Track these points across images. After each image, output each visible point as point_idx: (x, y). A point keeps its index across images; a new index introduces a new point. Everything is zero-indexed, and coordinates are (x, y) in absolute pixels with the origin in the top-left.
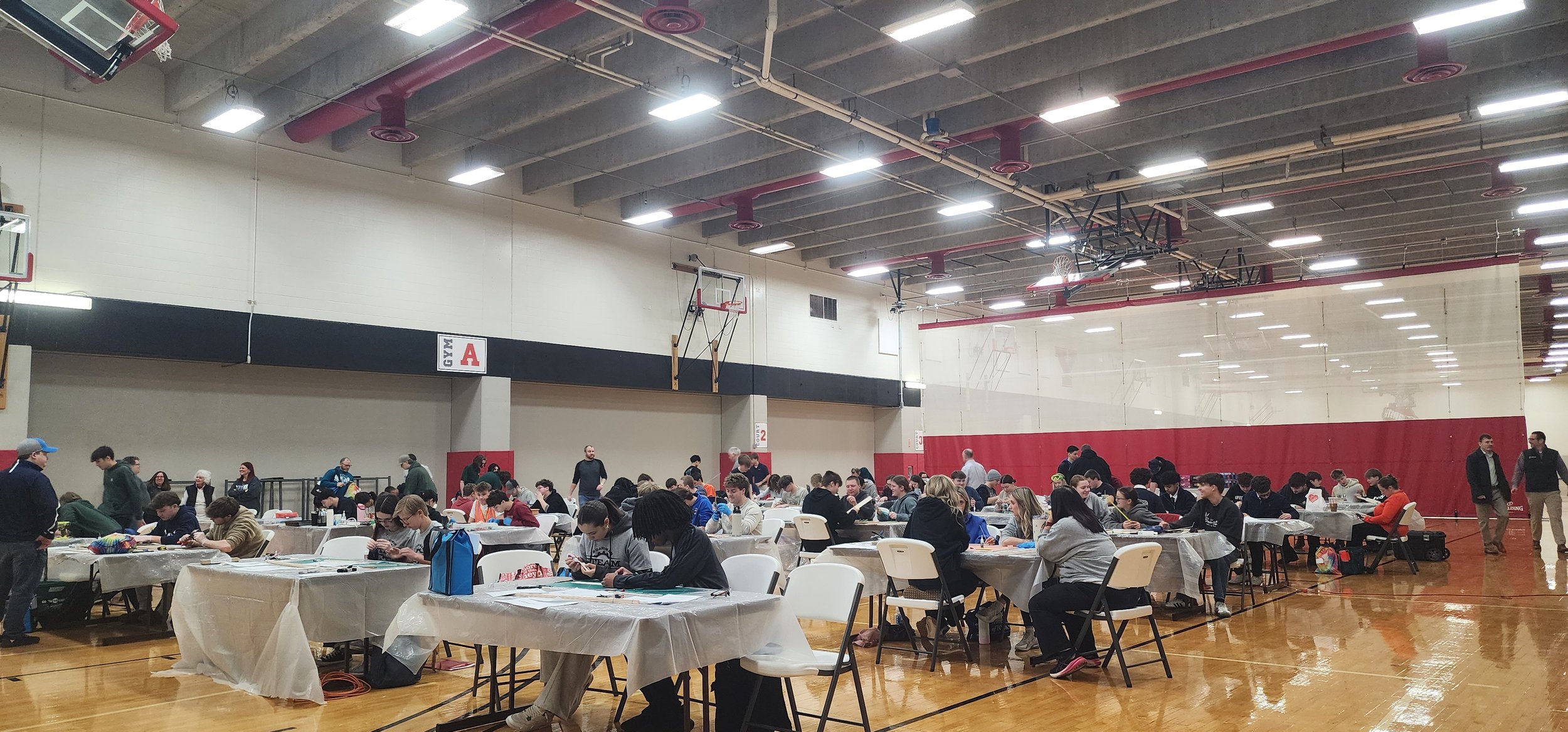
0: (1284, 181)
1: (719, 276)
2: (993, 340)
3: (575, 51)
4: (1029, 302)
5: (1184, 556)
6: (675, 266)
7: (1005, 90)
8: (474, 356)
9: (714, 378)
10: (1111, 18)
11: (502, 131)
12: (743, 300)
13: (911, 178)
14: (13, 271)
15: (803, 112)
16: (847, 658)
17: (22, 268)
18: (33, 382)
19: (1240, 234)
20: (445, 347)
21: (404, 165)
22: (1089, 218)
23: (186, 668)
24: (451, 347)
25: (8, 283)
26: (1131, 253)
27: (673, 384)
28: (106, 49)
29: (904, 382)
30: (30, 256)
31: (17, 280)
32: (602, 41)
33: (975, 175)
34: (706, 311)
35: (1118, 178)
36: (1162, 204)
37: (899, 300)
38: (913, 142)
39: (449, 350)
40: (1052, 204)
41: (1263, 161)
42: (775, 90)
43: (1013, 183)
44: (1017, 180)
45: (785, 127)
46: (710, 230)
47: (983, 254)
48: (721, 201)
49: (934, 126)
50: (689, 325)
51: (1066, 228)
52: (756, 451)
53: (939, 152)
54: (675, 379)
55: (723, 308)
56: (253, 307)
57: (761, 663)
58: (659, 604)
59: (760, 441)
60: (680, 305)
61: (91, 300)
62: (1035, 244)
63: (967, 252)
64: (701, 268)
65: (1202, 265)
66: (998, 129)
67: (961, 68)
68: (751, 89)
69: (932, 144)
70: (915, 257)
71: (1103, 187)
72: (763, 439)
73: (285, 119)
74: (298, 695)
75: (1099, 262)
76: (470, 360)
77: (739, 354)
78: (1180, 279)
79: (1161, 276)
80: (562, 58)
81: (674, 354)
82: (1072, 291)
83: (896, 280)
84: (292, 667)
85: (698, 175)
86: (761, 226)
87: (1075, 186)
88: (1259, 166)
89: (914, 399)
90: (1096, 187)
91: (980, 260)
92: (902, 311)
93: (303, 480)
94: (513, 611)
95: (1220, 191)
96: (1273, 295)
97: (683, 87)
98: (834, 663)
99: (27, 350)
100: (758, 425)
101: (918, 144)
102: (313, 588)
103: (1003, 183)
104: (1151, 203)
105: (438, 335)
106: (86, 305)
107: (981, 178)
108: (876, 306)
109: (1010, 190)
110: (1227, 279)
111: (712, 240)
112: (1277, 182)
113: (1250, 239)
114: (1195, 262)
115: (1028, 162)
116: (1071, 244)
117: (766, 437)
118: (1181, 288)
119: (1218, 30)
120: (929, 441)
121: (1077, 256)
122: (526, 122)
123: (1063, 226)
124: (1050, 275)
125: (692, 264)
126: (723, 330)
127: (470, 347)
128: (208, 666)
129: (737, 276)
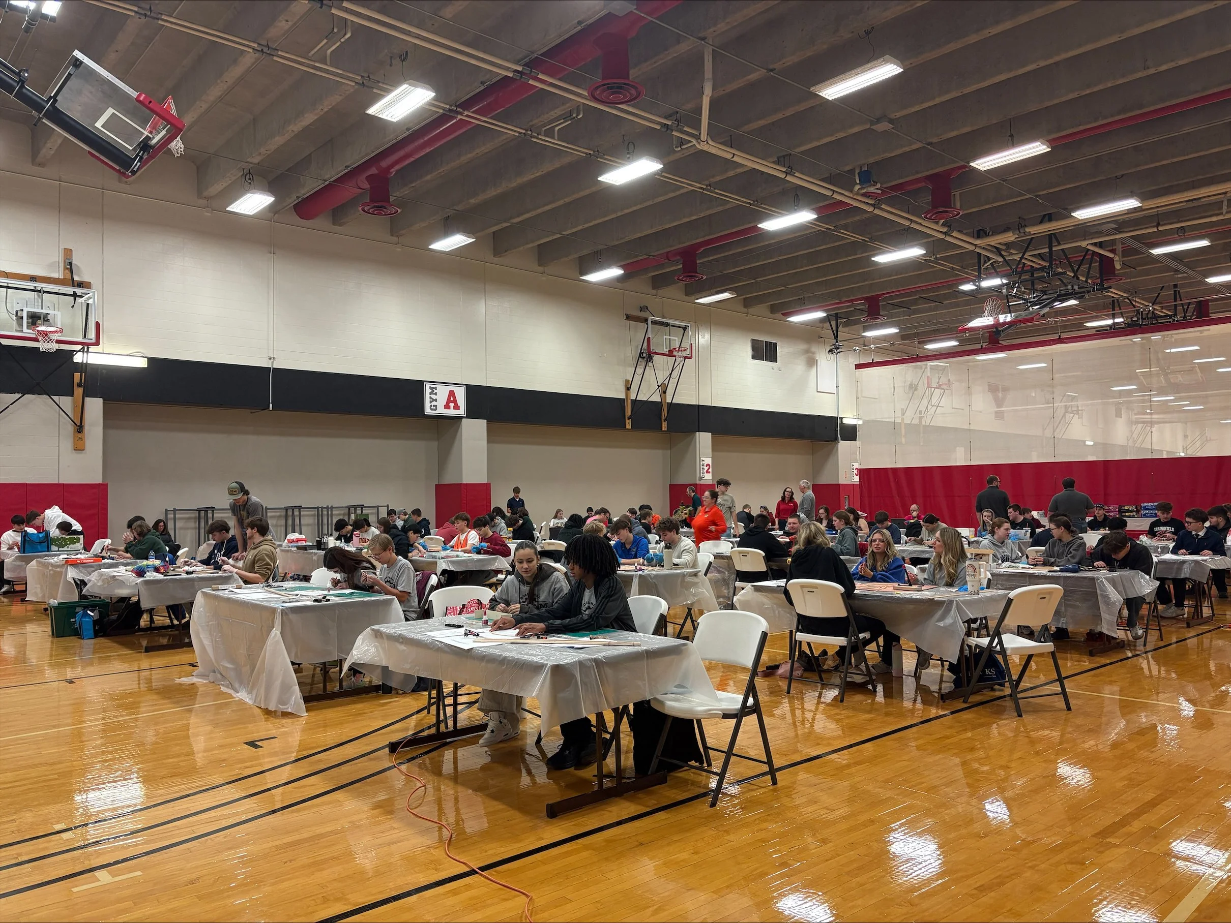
0: (1221, 217)
1: (667, 325)
2: (928, 377)
3: (532, 126)
4: (962, 342)
5: (1102, 595)
6: (628, 317)
7: (935, 140)
8: (455, 402)
9: (663, 418)
10: (1042, 64)
11: (472, 201)
12: (688, 346)
13: (846, 227)
14: (85, 336)
15: (740, 170)
16: (751, 701)
17: (92, 335)
18: (105, 427)
19: (1176, 271)
20: (431, 393)
21: (392, 235)
22: (1021, 260)
23: (201, 676)
24: (436, 394)
25: (81, 347)
26: (1063, 292)
27: (627, 423)
28: (131, 148)
29: (841, 418)
30: (98, 324)
31: (88, 345)
32: (556, 116)
33: (907, 223)
34: (656, 357)
35: (1050, 220)
36: (1095, 244)
37: (837, 342)
38: (847, 193)
39: (434, 397)
40: (983, 248)
41: (1200, 198)
42: (713, 151)
43: (945, 230)
44: (948, 226)
45: (724, 185)
46: (658, 282)
47: (917, 297)
48: (668, 256)
49: (866, 177)
50: (640, 370)
51: (998, 270)
52: (702, 482)
53: (872, 202)
54: (629, 419)
55: (670, 354)
56: (273, 363)
57: (669, 703)
58: (573, 647)
59: (706, 475)
60: (631, 352)
61: (146, 359)
62: (968, 287)
63: (903, 296)
64: (651, 318)
65: (1136, 301)
66: (928, 178)
67: (891, 121)
68: (692, 151)
69: (865, 195)
70: (852, 301)
71: (1035, 230)
72: (708, 472)
73: (292, 200)
74: (282, 708)
75: (1030, 302)
76: (452, 405)
77: (686, 396)
78: (1114, 316)
79: (1095, 314)
80: (520, 133)
81: (627, 395)
82: (1003, 331)
83: (833, 323)
84: (277, 684)
85: (645, 233)
86: (705, 278)
87: (1006, 230)
88: (1195, 204)
89: (850, 433)
90: (1027, 230)
91: (915, 302)
92: (840, 352)
93: (318, 508)
94: (446, 649)
95: (1155, 230)
96: (1209, 330)
97: (628, 153)
98: (739, 706)
99: (100, 401)
100: (703, 459)
101: (851, 196)
102: (292, 616)
103: (935, 229)
104: (1084, 244)
105: (424, 383)
106: (143, 363)
107: (913, 225)
108: (814, 349)
109: (941, 236)
110: (1163, 314)
111: (660, 292)
112: (1214, 219)
113: (1186, 275)
114: (1128, 299)
115: (959, 208)
116: (1003, 285)
117: (710, 470)
118: (1114, 324)
119: (1152, 71)
120: (862, 472)
121: (1008, 297)
122: (492, 193)
123: (994, 271)
124: (981, 316)
125: (643, 314)
126: (671, 374)
127: (452, 393)
128: (219, 675)
129: (683, 324)
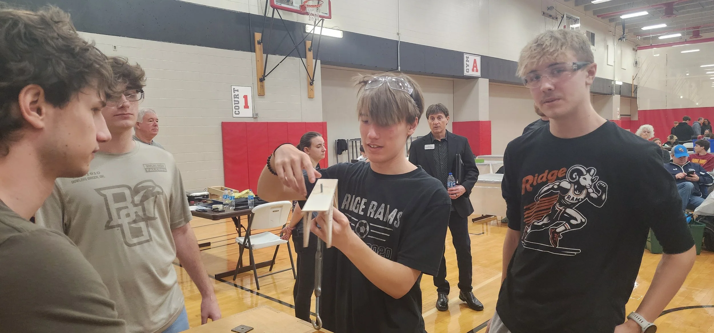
6: (544, 14)
8: (476, 67)
20: (467, 61)
24: (468, 61)
25: (321, 19)
29: (615, 81)
30: (330, 3)
56: (400, 37)
61: (343, 32)
70: (657, 5)
76: (475, 69)
92: (624, 41)
99: (320, 63)
105: (464, 54)
106: (339, 35)
108: (607, 38)
127: (475, 60)
